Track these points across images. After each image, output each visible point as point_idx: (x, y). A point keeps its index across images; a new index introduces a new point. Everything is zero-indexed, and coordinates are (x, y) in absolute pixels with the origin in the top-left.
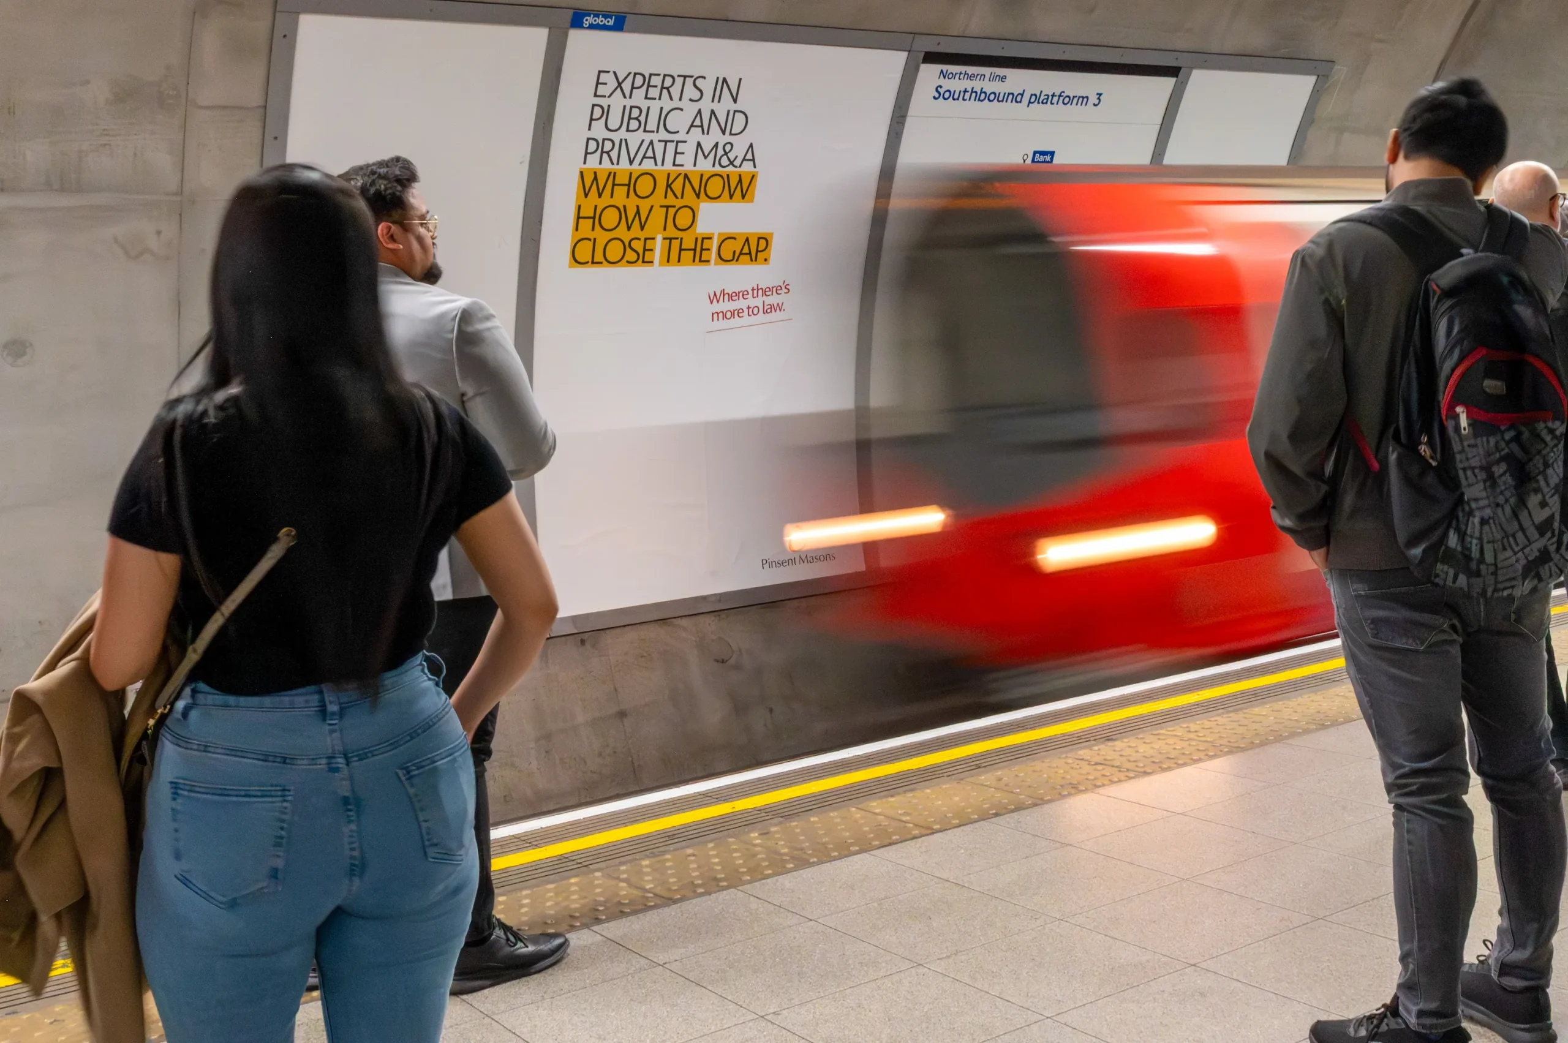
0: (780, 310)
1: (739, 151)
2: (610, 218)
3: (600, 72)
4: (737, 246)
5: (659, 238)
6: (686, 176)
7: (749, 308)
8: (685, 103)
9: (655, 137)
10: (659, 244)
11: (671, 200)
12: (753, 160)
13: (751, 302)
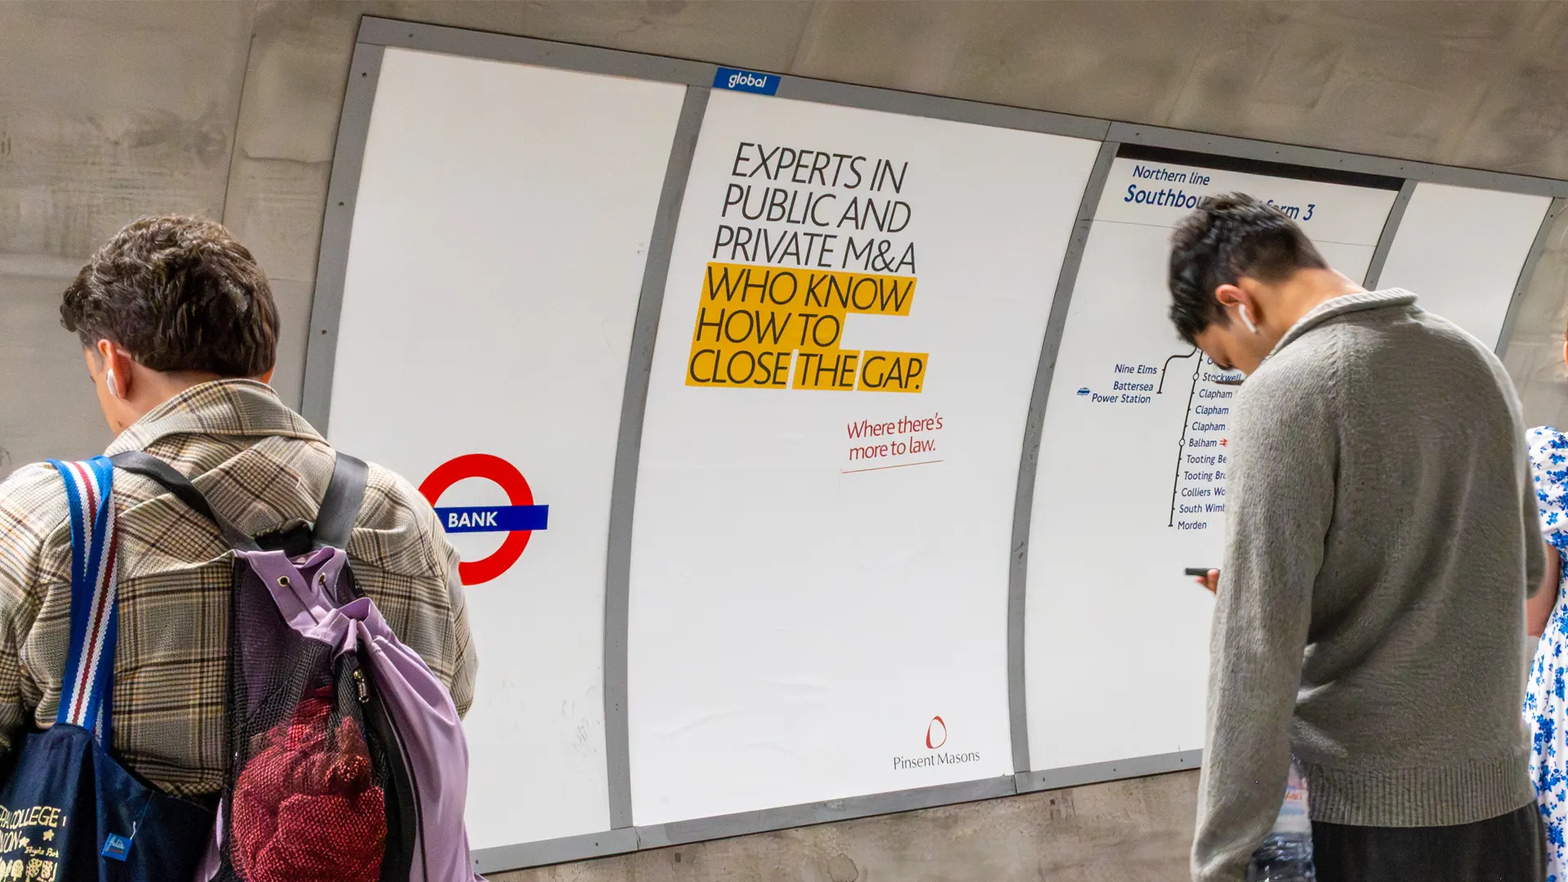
0: (930, 449)
1: (896, 252)
2: (739, 326)
3: (742, 144)
4: (885, 367)
5: (795, 353)
6: (833, 279)
7: (893, 445)
8: (839, 190)
9: (800, 229)
10: (794, 363)
11: (812, 308)
12: (912, 264)
13: (897, 437)
